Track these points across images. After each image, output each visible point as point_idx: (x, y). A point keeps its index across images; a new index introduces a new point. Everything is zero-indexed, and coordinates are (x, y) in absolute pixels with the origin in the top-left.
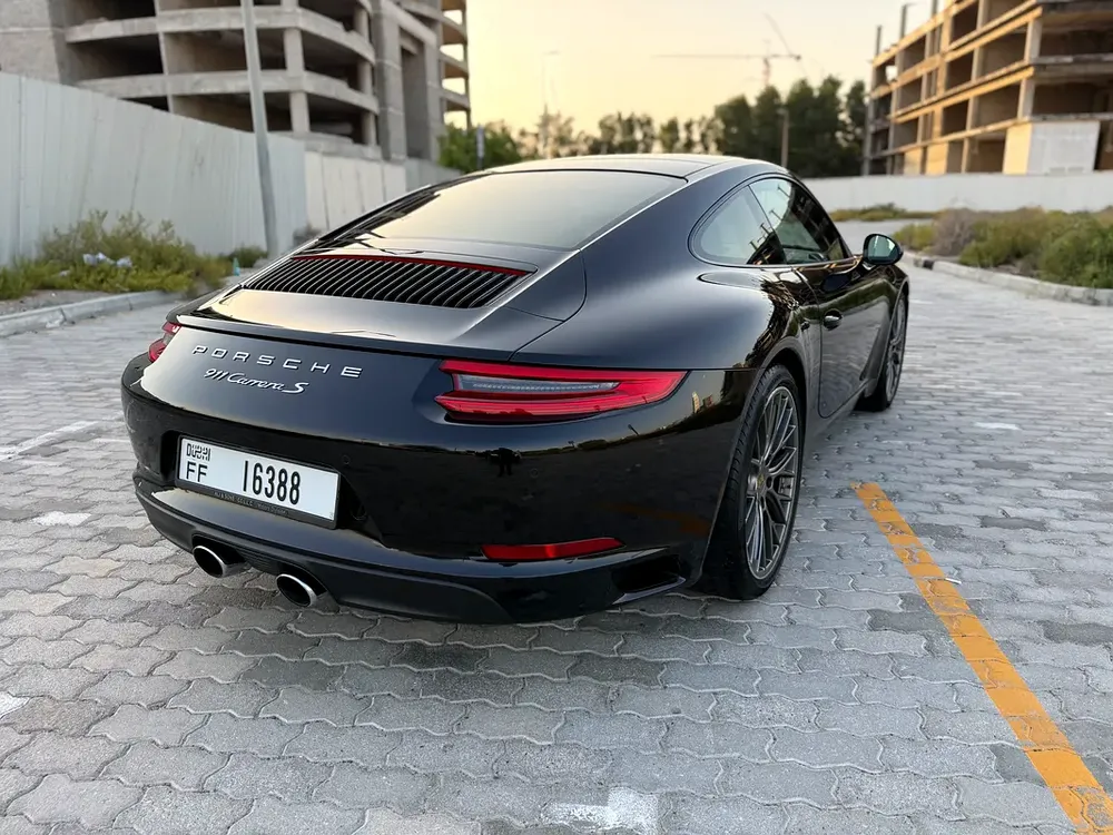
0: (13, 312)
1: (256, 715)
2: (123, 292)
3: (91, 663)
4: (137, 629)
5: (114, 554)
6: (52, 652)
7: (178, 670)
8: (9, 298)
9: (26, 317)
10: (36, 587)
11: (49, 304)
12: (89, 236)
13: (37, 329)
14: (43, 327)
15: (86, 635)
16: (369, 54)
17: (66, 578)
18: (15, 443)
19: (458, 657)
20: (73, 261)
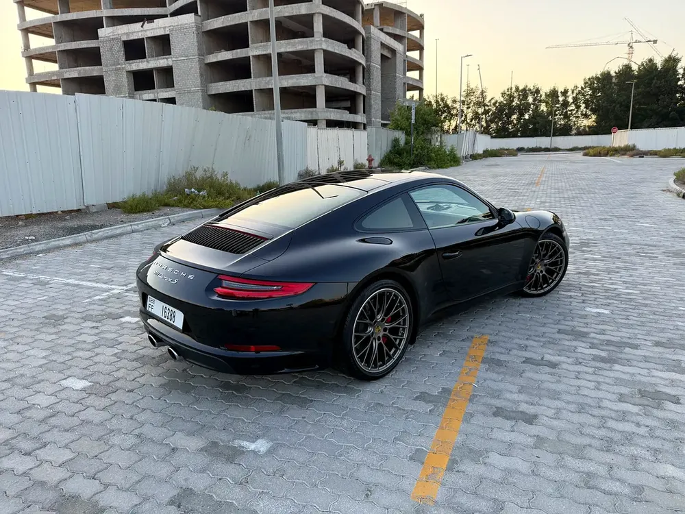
0: (148, 219)
1: (159, 399)
2: (200, 209)
3: (116, 374)
4: (135, 364)
5: (141, 336)
6: (107, 369)
7: (142, 380)
8: (148, 211)
9: (151, 222)
10: (110, 345)
11: (165, 215)
12: (189, 179)
13: (157, 227)
14: (160, 226)
15: (119, 365)
16: (363, 61)
17: (121, 343)
18: (126, 285)
19: (239, 389)
20: (181, 193)
